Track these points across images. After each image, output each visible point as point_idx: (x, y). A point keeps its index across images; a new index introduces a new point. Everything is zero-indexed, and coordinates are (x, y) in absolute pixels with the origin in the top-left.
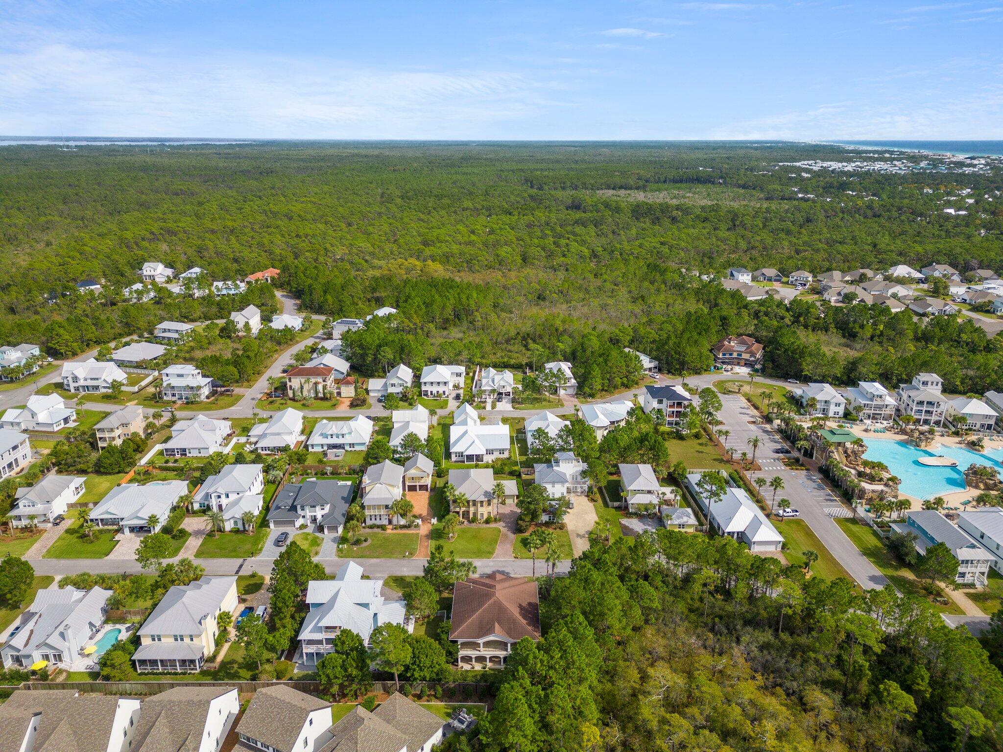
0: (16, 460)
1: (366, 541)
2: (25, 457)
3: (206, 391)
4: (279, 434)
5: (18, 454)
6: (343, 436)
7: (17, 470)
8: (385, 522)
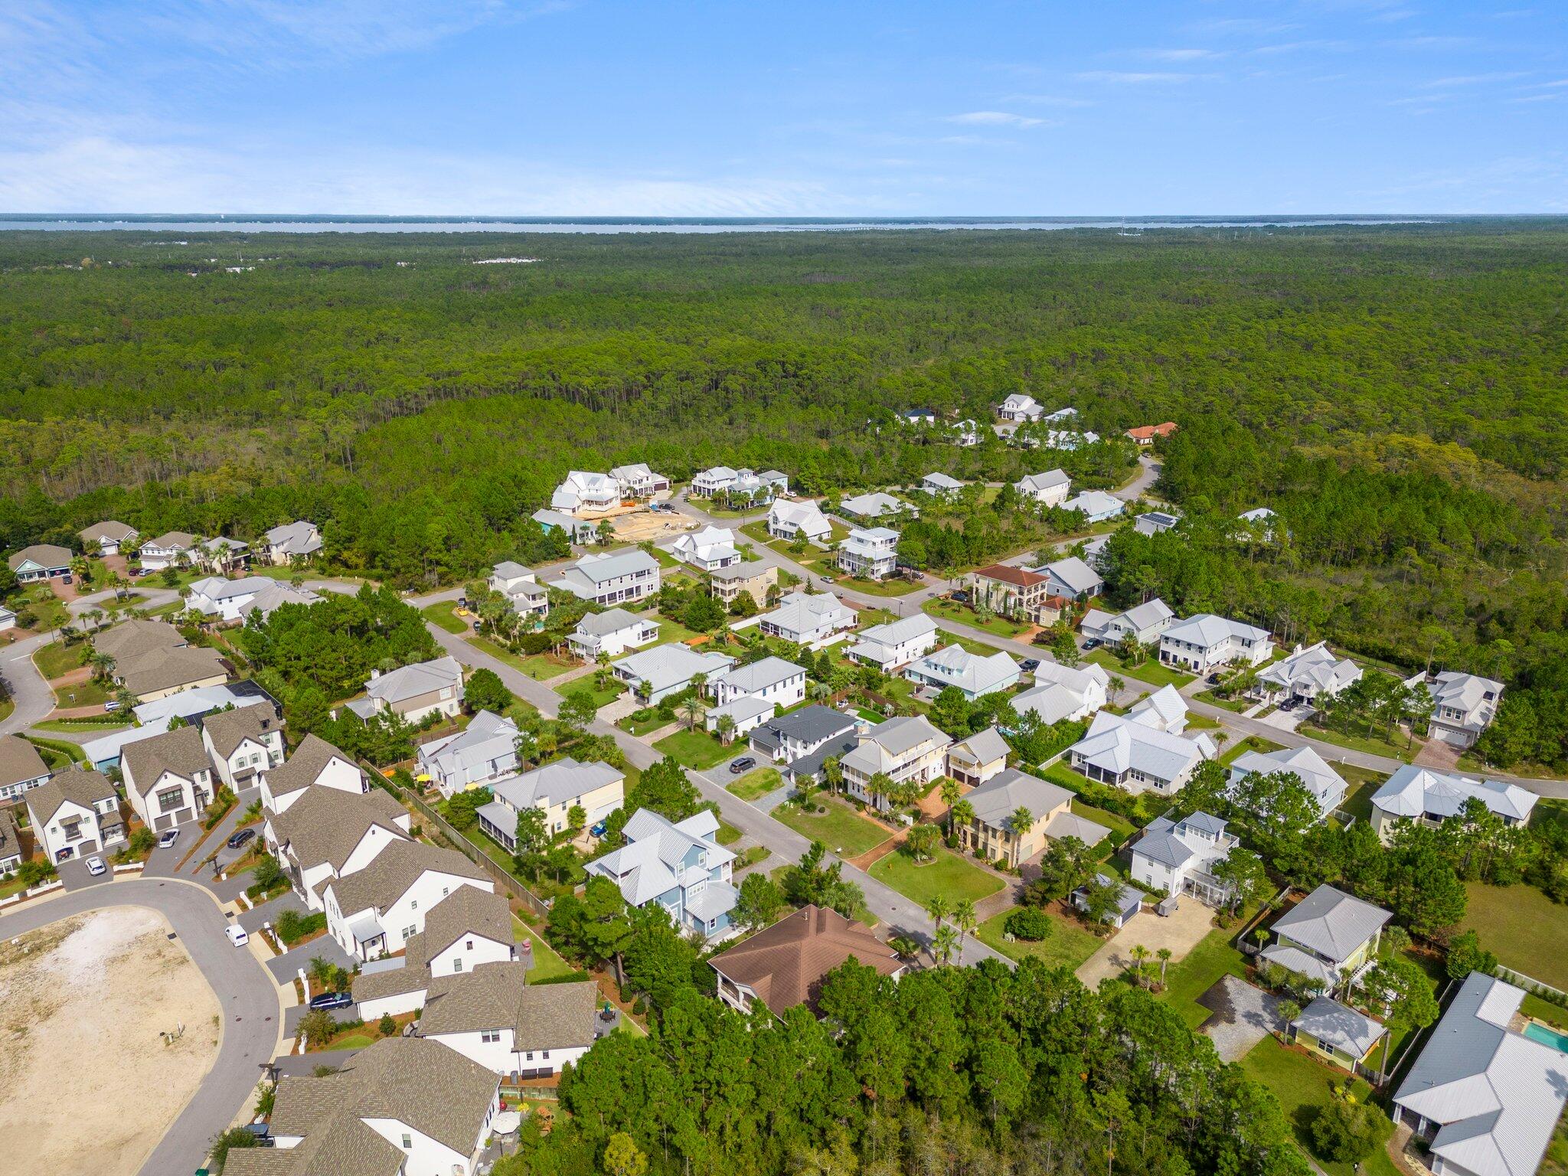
0: (638, 588)
1: (822, 811)
2: (650, 587)
3: (884, 569)
4: (880, 643)
5: (644, 582)
6: (950, 671)
7: (635, 598)
8: (868, 800)
